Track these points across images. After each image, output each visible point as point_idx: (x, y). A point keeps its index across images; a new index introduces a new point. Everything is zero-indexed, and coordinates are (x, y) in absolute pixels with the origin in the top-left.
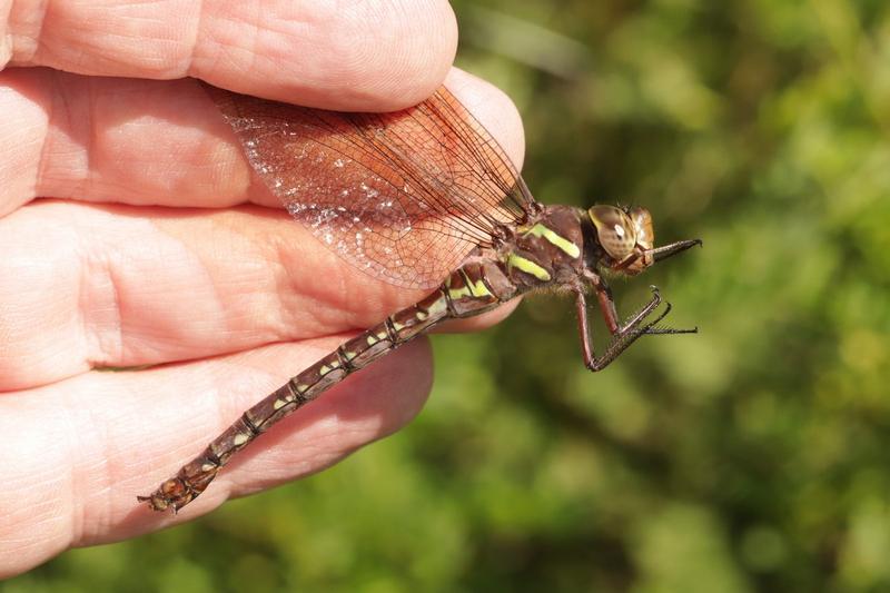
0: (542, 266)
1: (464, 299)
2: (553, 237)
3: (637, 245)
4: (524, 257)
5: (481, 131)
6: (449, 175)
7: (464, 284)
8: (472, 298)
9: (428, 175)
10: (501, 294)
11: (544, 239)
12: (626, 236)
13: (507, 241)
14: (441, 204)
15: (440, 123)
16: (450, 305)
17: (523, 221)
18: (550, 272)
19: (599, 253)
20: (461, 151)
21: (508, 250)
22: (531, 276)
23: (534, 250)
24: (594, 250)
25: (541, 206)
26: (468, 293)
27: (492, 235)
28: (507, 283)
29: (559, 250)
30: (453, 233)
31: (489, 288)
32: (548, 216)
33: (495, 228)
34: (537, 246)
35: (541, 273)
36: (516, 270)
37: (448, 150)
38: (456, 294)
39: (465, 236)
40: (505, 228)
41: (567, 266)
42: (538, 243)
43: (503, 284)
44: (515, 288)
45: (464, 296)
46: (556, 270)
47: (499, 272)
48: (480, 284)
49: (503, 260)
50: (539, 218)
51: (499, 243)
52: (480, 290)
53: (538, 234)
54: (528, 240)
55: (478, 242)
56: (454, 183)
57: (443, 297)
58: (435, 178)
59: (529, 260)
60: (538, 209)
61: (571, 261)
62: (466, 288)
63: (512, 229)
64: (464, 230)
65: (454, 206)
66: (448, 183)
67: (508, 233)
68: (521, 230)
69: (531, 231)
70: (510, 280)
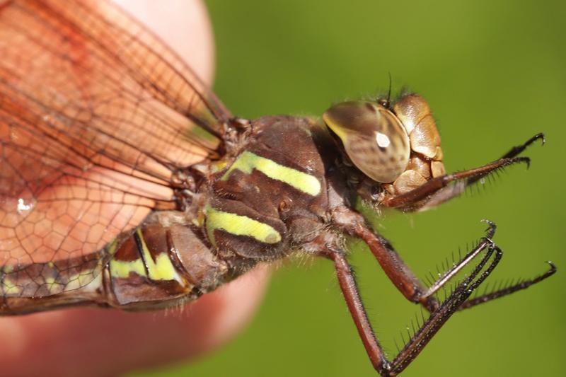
0: (261, 220)
1: (133, 279)
2: (272, 169)
3: (414, 154)
4: (230, 211)
5: (123, 22)
6: (83, 104)
7: (136, 254)
8: (147, 281)
9: (48, 110)
10: (200, 277)
11: (257, 174)
12: (393, 144)
13: (197, 190)
14: (78, 154)
15: (55, 23)
16: (108, 283)
17: (220, 153)
18: (277, 227)
19: (354, 181)
20: (96, 60)
21: (202, 204)
22: (248, 240)
23: (243, 197)
24: (346, 178)
25: (244, 122)
26: (141, 271)
27: (172, 186)
28: (210, 258)
29: (286, 187)
30: (108, 196)
31: (178, 267)
32: (257, 137)
33: (175, 173)
34: (248, 188)
35: (263, 232)
36: (222, 234)
37: (75, 64)
38: (121, 269)
39: (129, 199)
40: (191, 170)
41: (304, 213)
42: (249, 183)
43: (202, 261)
44: (224, 267)
45: (134, 275)
46: (286, 223)
47: (197, 241)
48: (164, 259)
49: (196, 222)
50: (244, 141)
51: (186, 196)
52: (163, 269)
53: (247, 170)
54: (232, 181)
55: (151, 204)
56: (94, 116)
57: (98, 270)
58: (60, 113)
59: (240, 214)
60: (240, 129)
61: (311, 202)
62: (139, 262)
63: (202, 169)
64: (125, 188)
65: (102, 152)
66: (85, 117)
67: (199, 178)
68: (216, 168)
69: (236, 165)
70: (215, 253)
